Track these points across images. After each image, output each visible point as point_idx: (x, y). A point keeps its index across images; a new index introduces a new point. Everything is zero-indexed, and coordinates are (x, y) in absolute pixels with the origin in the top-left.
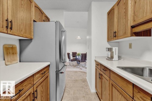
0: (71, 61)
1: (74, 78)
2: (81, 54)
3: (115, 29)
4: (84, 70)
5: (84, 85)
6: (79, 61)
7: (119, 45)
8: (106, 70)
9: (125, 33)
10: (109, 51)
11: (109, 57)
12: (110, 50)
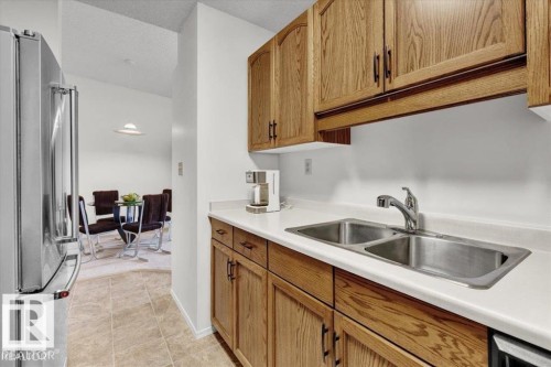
0: (91, 232)
1: (109, 306)
2: (145, 197)
3: (274, 115)
4: (156, 261)
5: (165, 320)
6: (129, 230)
7: (279, 162)
8: (256, 247)
9: (300, 130)
10: (255, 182)
11: (257, 201)
12: (258, 178)
